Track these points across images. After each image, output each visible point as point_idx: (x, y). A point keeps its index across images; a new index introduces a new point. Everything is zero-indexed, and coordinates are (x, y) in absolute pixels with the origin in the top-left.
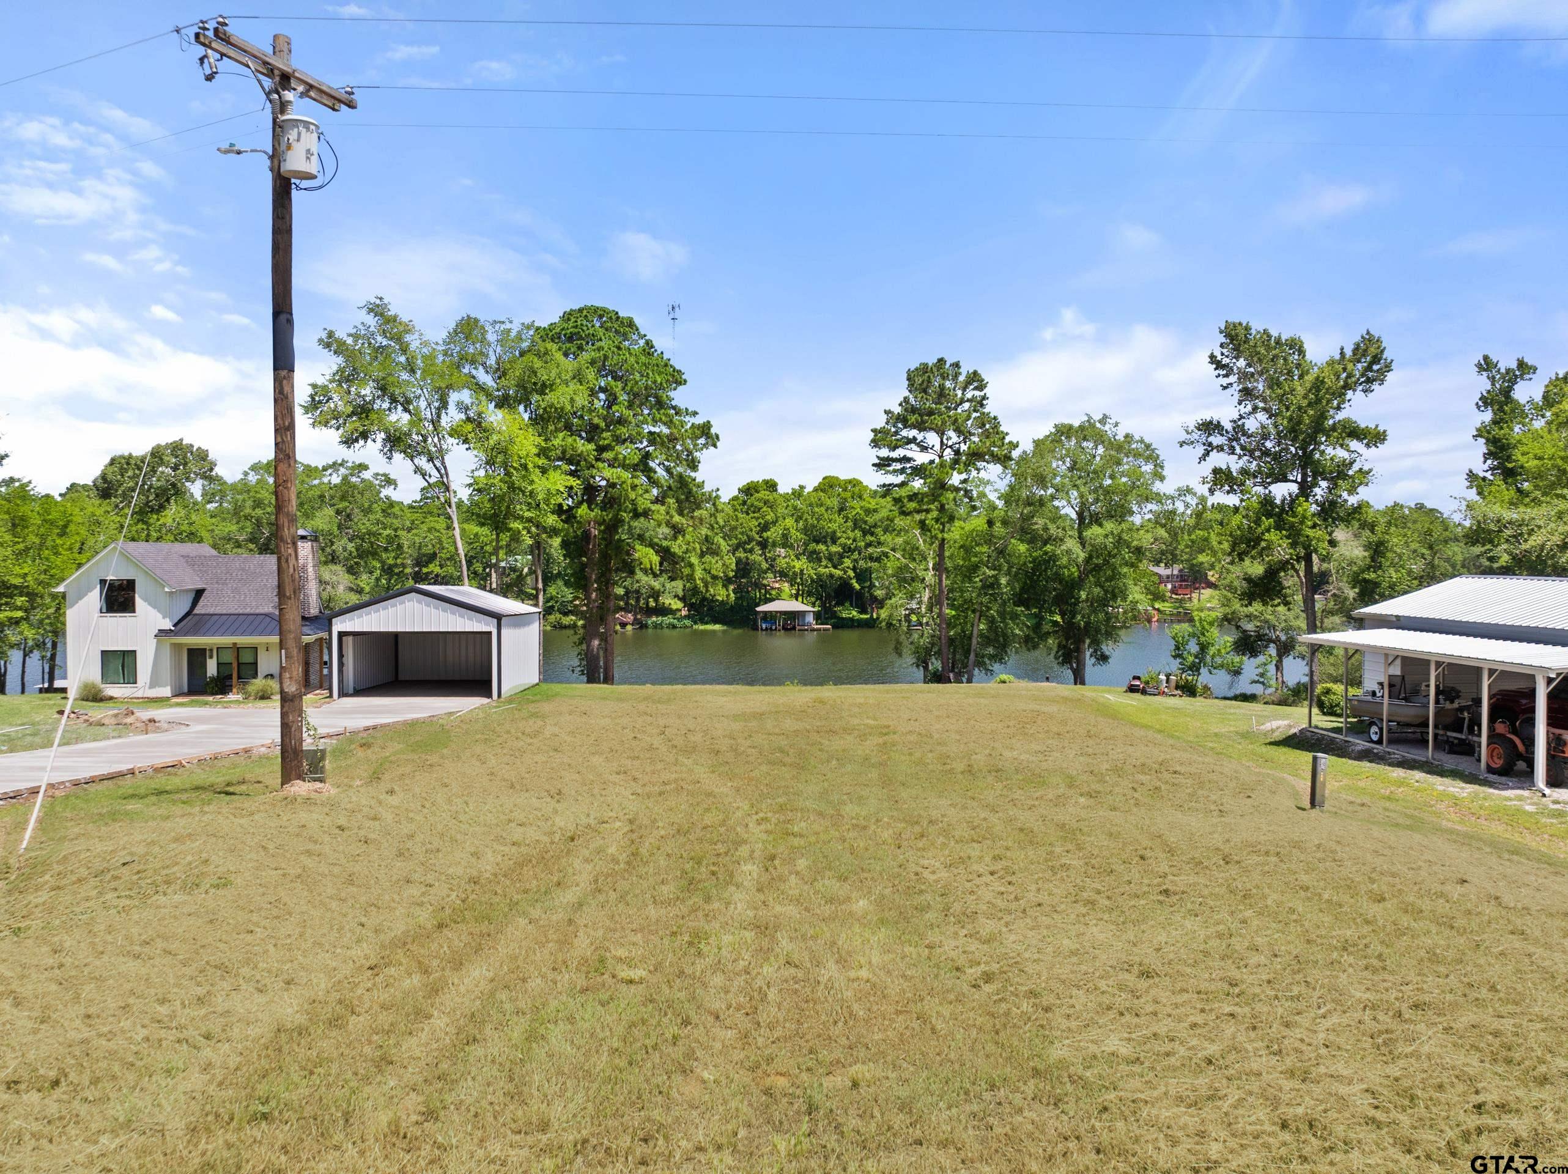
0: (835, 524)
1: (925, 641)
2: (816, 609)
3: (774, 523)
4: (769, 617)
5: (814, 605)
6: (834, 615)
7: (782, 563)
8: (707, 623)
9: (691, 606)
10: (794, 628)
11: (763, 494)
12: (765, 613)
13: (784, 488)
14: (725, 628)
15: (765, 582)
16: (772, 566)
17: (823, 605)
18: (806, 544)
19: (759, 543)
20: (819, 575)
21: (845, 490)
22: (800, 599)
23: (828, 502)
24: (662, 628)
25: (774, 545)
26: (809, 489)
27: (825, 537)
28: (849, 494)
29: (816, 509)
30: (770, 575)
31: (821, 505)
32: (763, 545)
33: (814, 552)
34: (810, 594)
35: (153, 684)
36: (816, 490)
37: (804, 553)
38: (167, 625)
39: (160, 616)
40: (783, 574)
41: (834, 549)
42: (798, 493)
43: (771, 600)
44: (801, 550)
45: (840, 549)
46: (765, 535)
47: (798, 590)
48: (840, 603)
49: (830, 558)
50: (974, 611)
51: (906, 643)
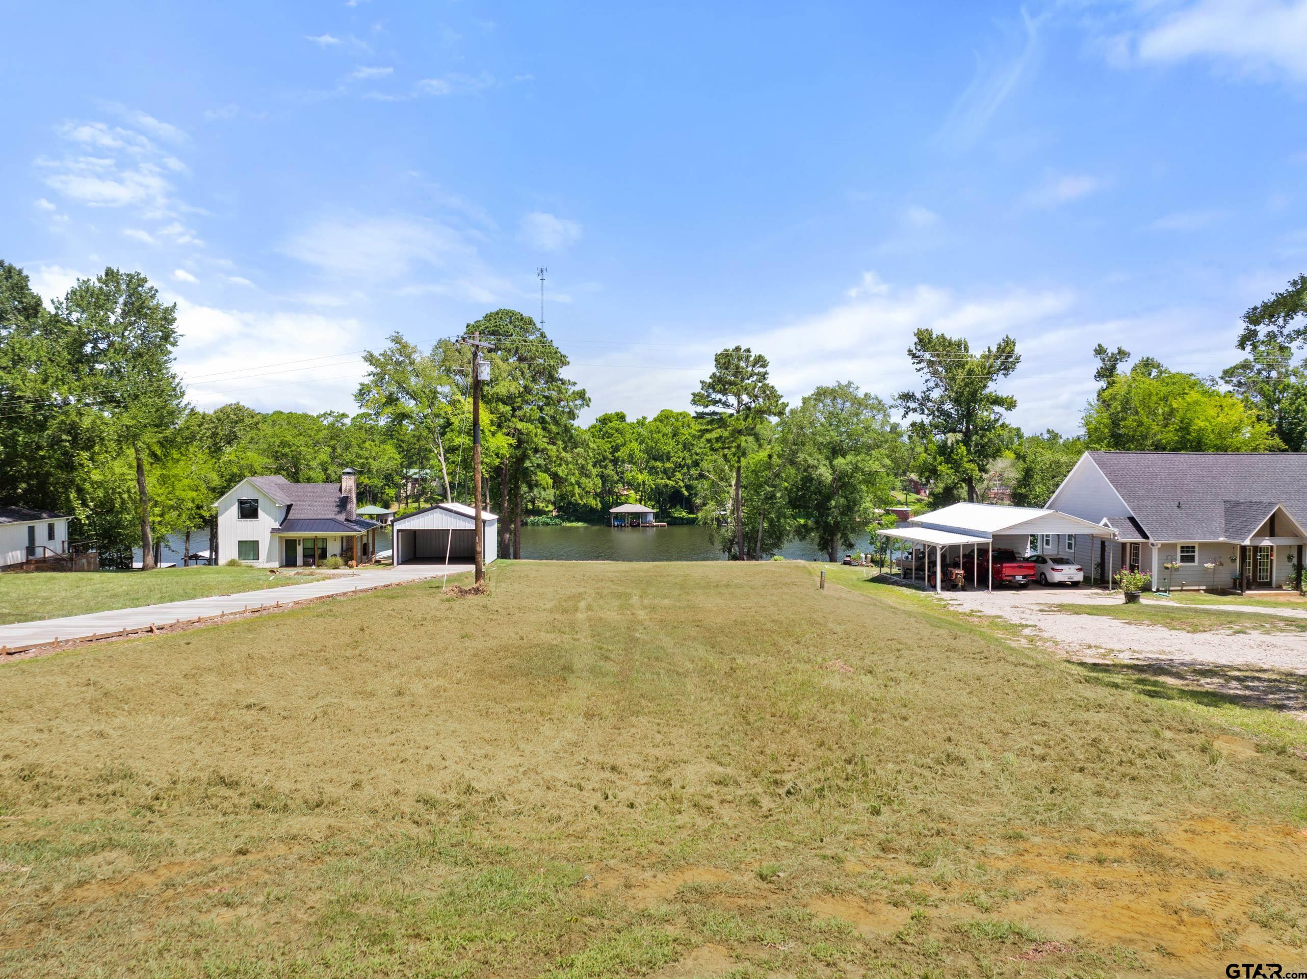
0: (669, 446)
1: (729, 535)
2: (655, 511)
3: (624, 445)
4: (620, 517)
5: (653, 507)
6: (669, 515)
7: (628, 476)
8: (572, 521)
9: (560, 509)
10: (638, 525)
11: (615, 424)
12: (617, 513)
13: (631, 418)
14: (586, 525)
15: (616, 490)
16: (621, 478)
17: (660, 508)
18: (647, 462)
19: (611, 461)
20: (657, 486)
21: (677, 420)
22: (643, 503)
23: (664, 430)
24: (538, 525)
25: (623, 462)
26: (650, 419)
27: (662, 456)
28: (680, 424)
29: (655, 435)
30: (620, 485)
31: (659, 432)
32: (615, 462)
33: (653, 467)
34: (650, 499)
35: (269, 560)
36: (655, 420)
37: (645, 469)
38: (277, 525)
39: (272, 521)
40: (630, 484)
41: (668, 465)
42: (641, 423)
43: (622, 504)
44: (643, 466)
45: (672, 465)
46: (616, 455)
47: (642, 496)
48: (673, 506)
49: (665, 472)
50: (760, 514)
51: (716, 535)
